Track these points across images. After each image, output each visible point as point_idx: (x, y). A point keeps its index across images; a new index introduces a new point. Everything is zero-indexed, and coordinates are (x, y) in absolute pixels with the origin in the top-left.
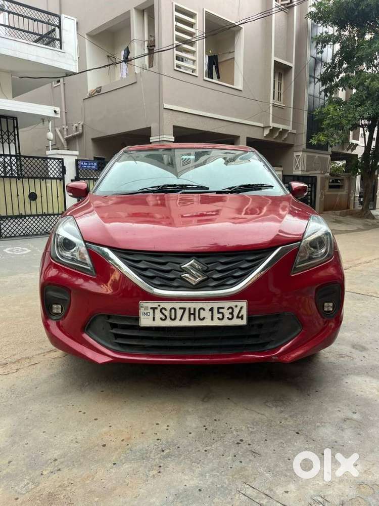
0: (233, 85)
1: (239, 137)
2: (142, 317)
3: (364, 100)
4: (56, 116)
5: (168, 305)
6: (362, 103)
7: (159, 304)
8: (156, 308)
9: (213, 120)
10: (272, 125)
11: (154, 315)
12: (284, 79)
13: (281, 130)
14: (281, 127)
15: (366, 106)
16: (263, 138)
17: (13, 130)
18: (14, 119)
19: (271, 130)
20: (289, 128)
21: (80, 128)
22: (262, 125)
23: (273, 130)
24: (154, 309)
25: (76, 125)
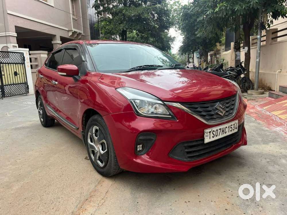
0: (47, 2)
1: (56, 35)
2: (205, 138)
3: (122, 21)
5: (214, 129)
6: (122, 23)
7: (212, 129)
8: (211, 132)
9: (39, 24)
10: (74, 30)
11: (210, 136)
12: (75, 3)
13: (78, 33)
14: (78, 31)
15: (124, 24)
16: (69, 37)
19: (73, 33)
20: (82, 32)
22: (67, 29)
23: (74, 33)
24: (210, 132)
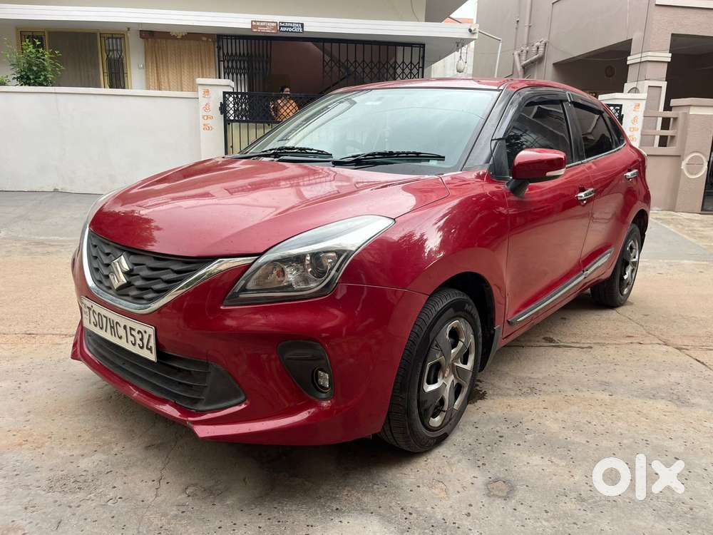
4: (473, 37)
7: (92, 304)
17: (418, 61)
18: (422, 46)
21: (541, 49)
25: (538, 44)
